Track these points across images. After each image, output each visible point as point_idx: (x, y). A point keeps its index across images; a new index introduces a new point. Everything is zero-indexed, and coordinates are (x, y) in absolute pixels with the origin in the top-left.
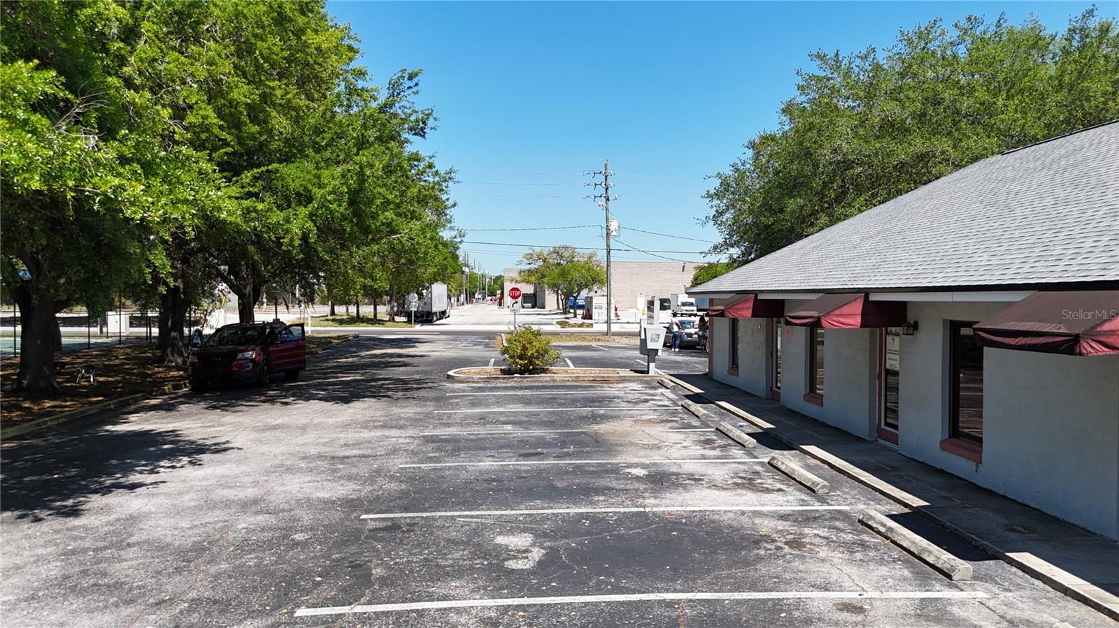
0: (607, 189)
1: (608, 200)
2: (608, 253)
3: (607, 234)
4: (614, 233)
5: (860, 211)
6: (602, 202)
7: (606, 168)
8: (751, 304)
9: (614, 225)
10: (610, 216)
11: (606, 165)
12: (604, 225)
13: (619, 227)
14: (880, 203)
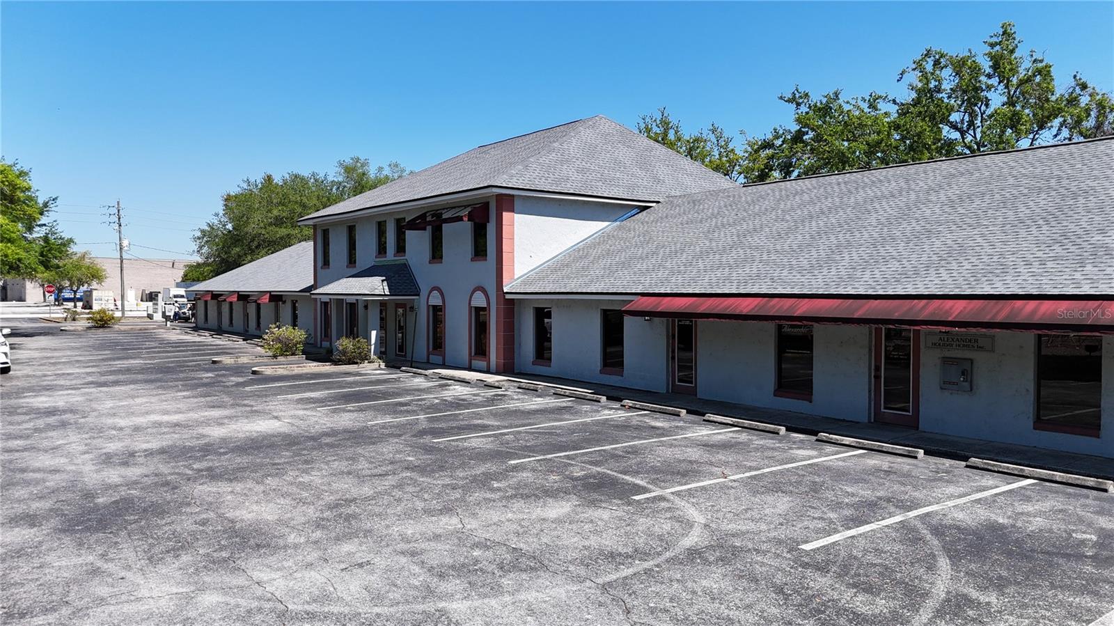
0: (119, 219)
1: (120, 225)
2: (122, 262)
3: (121, 248)
4: (126, 248)
5: (262, 257)
6: (117, 227)
7: (118, 204)
8: (210, 295)
9: (125, 243)
10: (122, 236)
11: (118, 202)
12: (118, 242)
13: (129, 244)
14: (272, 253)
